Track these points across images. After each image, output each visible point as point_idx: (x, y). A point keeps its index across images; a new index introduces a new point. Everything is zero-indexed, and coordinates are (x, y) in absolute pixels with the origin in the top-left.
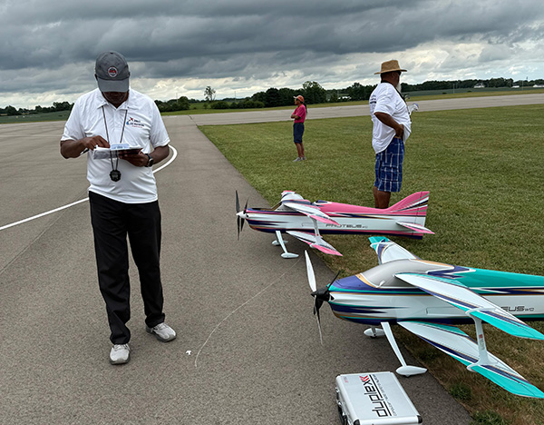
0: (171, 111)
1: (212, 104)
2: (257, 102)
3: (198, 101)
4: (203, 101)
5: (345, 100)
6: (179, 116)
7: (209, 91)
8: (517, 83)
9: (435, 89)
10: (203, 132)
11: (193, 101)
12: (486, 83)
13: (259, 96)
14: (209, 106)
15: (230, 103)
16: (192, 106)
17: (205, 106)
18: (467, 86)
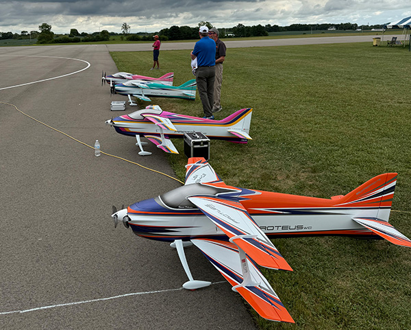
0: (94, 41)
1: (127, 37)
2: (163, 36)
3: (117, 34)
4: (120, 34)
5: (230, 37)
6: (87, 45)
7: (125, 27)
8: (360, 27)
9: (299, 30)
10: (111, 55)
11: (113, 34)
12: (337, 26)
13: (165, 32)
14: (125, 38)
15: (141, 37)
16: (111, 38)
17: (122, 38)
18: (323, 28)
